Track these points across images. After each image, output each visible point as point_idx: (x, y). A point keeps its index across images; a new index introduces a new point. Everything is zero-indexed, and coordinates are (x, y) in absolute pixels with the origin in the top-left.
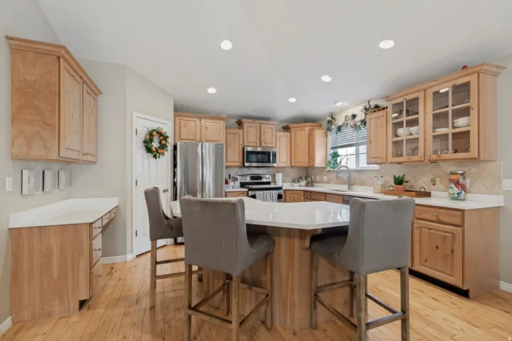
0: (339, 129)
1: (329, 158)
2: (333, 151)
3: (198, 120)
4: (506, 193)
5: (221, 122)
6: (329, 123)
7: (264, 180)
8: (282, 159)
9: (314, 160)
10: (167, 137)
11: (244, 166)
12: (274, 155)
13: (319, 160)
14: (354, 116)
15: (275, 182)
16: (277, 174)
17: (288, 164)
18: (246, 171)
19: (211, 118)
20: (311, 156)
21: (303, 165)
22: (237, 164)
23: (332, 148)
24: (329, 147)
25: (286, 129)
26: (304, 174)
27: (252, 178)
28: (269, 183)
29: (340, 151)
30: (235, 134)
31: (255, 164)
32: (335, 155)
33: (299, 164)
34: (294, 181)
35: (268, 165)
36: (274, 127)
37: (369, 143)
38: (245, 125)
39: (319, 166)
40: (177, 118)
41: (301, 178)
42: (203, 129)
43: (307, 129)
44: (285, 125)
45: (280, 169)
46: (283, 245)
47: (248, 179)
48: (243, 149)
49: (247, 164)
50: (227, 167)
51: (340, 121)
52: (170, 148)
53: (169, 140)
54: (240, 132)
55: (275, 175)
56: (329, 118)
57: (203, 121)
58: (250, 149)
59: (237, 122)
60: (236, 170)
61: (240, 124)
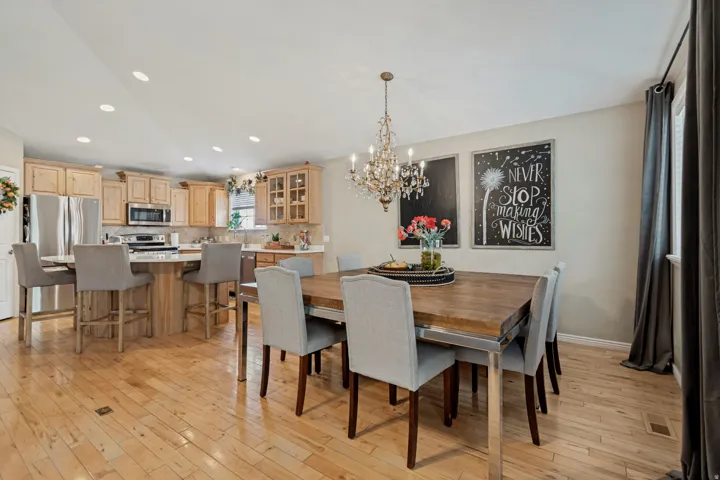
0: (238, 191)
1: (231, 219)
2: (234, 212)
3: (61, 170)
4: (326, 244)
5: (97, 174)
6: (229, 184)
7: (155, 241)
8: (178, 218)
9: (214, 220)
10: (17, 189)
11: (127, 224)
12: (168, 214)
13: (220, 220)
14: (250, 182)
15: (170, 243)
16: (172, 235)
17: (187, 224)
18: (130, 230)
19: (80, 169)
20: (212, 216)
21: (203, 224)
22: (119, 222)
23: (234, 209)
24: (231, 207)
25: (184, 185)
26: (206, 234)
27: (139, 238)
28: (163, 244)
29: (242, 213)
30: (115, 187)
31: (144, 223)
32: (237, 216)
33: (198, 224)
34: (194, 242)
35: (160, 223)
36: (168, 183)
37: (256, 207)
38: (130, 179)
39: (220, 225)
40: (29, 166)
41: (203, 238)
42: (69, 181)
43: (208, 188)
44: (183, 180)
45: (176, 229)
46: (161, 278)
47: (134, 240)
48: (127, 205)
49: (131, 223)
50: (104, 225)
51: (239, 185)
52: (19, 200)
53: (18, 192)
54: (123, 185)
55: (169, 235)
56: (230, 180)
57: (68, 171)
58: (136, 206)
59: (118, 173)
60: (117, 228)
61: (122, 176)
